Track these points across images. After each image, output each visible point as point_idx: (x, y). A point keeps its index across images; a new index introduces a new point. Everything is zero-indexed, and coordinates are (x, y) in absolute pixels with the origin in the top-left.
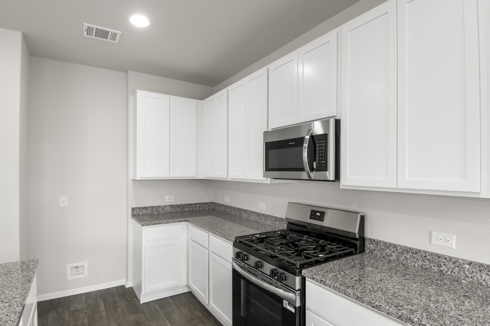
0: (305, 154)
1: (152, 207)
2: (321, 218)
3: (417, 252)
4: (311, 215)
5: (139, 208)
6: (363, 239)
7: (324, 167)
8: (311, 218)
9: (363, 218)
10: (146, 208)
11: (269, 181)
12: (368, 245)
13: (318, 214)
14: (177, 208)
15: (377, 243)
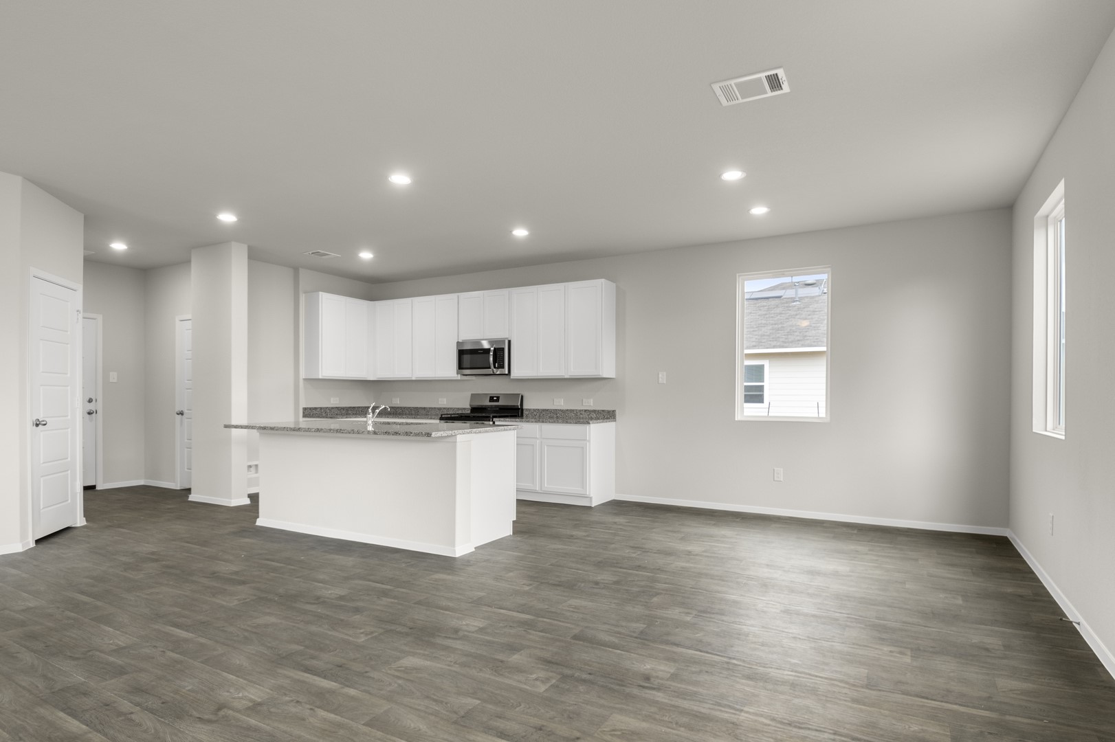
0: (491, 359)
1: (321, 408)
2: (498, 400)
3: (548, 410)
4: (490, 399)
5: (310, 409)
6: (522, 410)
7: (502, 366)
8: (490, 401)
9: (522, 397)
10: (316, 409)
11: (459, 377)
12: (525, 412)
13: (495, 398)
14: (342, 410)
15: (530, 410)
